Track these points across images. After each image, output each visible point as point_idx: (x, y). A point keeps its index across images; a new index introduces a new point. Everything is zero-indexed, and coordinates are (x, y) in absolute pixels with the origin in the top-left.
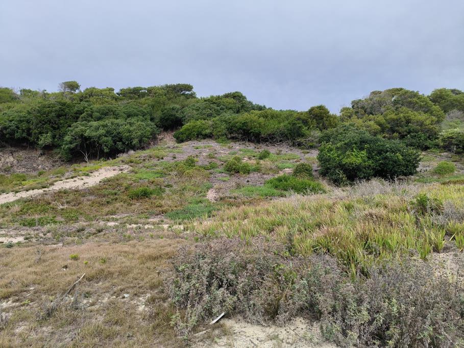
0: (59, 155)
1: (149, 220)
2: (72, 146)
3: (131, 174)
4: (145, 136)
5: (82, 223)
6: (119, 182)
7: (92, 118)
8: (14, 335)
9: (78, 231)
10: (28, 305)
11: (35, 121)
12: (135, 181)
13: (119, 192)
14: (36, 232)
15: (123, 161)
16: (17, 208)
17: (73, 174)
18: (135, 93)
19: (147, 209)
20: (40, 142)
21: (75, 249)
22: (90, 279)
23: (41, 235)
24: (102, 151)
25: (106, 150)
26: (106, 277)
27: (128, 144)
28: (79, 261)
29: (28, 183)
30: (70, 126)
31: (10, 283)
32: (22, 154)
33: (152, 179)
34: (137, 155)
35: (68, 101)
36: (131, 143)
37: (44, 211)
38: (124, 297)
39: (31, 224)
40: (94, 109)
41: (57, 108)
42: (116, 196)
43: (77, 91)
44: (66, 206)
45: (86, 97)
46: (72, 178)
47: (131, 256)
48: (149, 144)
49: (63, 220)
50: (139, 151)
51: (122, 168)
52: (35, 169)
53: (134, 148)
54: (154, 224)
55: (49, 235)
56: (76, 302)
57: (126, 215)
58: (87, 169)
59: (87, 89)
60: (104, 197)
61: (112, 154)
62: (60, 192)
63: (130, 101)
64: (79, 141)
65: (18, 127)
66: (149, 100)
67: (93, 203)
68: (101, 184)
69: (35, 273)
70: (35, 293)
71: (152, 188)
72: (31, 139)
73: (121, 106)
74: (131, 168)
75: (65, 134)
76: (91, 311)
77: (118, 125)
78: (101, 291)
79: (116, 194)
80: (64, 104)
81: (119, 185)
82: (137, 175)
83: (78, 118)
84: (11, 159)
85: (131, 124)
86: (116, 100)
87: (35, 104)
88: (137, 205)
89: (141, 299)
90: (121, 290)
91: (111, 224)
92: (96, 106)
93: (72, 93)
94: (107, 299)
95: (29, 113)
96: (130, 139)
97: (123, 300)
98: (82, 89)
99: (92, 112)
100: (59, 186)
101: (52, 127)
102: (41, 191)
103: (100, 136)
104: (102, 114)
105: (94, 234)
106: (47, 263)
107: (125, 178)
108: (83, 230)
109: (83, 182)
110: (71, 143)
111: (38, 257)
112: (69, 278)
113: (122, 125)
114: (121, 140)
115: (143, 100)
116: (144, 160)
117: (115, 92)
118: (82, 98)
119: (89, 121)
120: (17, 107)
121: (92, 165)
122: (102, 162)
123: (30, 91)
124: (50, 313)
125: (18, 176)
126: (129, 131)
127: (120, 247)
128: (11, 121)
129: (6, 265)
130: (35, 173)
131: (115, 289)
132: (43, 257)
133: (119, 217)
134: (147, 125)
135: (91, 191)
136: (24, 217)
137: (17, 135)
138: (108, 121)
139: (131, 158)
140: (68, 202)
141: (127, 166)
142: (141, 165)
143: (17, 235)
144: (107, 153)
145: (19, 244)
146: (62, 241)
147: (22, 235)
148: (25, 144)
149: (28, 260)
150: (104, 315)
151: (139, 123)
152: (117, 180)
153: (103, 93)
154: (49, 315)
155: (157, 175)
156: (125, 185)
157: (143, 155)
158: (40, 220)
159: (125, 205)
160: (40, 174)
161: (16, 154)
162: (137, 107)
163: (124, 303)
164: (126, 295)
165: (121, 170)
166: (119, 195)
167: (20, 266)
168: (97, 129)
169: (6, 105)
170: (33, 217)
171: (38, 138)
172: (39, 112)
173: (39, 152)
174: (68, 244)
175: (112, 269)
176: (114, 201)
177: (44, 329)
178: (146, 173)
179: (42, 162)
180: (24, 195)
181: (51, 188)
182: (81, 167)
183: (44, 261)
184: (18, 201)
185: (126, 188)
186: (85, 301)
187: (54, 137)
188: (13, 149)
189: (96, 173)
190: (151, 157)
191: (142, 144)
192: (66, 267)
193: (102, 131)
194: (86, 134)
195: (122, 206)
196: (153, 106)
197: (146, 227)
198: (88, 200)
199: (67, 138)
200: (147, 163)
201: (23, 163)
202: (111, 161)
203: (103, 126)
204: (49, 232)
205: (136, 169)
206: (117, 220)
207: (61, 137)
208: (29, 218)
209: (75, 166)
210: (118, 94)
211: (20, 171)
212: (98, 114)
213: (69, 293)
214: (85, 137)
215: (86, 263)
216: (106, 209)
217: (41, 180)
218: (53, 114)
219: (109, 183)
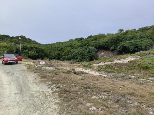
0: (116, 52)
1: (149, 78)
2: (120, 49)
3: (141, 60)
4: (147, 45)
5: (123, 75)
6: (136, 62)
7: (127, 40)
10: (111, 96)
11: (110, 42)
12: (142, 62)
13: (136, 66)
14: (110, 75)
15: (137, 55)
16: (104, 67)
17: (120, 58)
18: (145, 29)
19: (148, 74)
20: (111, 48)
21: (123, 83)
24: (129, 51)
25: (131, 51)
26: (135, 96)
27: (140, 48)
29: (107, 60)
30: (119, 43)
32: (106, 52)
33: (150, 62)
34: (143, 53)
35: (120, 35)
36: (141, 48)
37: (111, 69)
39: (108, 72)
40: (128, 37)
41: (116, 38)
43: (123, 32)
44: (117, 68)
45: (125, 33)
46: (119, 59)
47: (144, 91)
48: (149, 48)
49: (117, 72)
50: (144, 51)
51: (137, 57)
53: (142, 50)
54: (151, 80)
55: (114, 76)
57: (138, 74)
58: (124, 57)
59: (126, 31)
60: (130, 67)
61: (133, 52)
62: (116, 64)
63: (142, 32)
64: (122, 48)
65: (105, 44)
66: (151, 31)
67: (126, 68)
68: (129, 62)
71: (150, 66)
73: (138, 35)
74: (141, 57)
75: (118, 46)
76: (131, 106)
77: (136, 42)
79: (134, 66)
80: (118, 36)
81: (135, 63)
82: (143, 60)
83: (122, 40)
84: (103, 53)
85: (142, 41)
86: (136, 33)
87: (110, 37)
88: (143, 72)
89: (151, 109)
90: (142, 103)
91: (133, 77)
93: (121, 33)
94: (136, 103)
95: (109, 40)
96: (141, 47)
97: (143, 106)
100: (115, 62)
101: (115, 44)
102: (110, 63)
103: (129, 46)
104: (131, 38)
105: (128, 79)
107: (138, 61)
108: (124, 77)
109: (123, 61)
110: (119, 48)
111: (112, 82)
113: (138, 42)
114: (137, 47)
115: (148, 31)
116: (147, 55)
117: (136, 30)
118: (124, 34)
119: (126, 41)
120: (106, 39)
121: (126, 56)
122: (129, 55)
123: (109, 34)
125: (105, 58)
126: (141, 44)
127: (139, 86)
130: (109, 57)
131: (139, 101)
133: (136, 75)
134: (149, 41)
135: (125, 64)
136: (106, 70)
137: (105, 47)
138: (133, 41)
139: (141, 54)
141: (139, 57)
142: (145, 56)
145: (106, 77)
146: (118, 79)
147: (106, 75)
148: (107, 49)
149: (110, 82)
150: (136, 109)
151: (146, 40)
152: (135, 61)
153: (132, 31)
154: (117, 101)
155: (152, 61)
156: (138, 63)
157: (147, 53)
158: (111, 71)
161: (104, 52)
162: (145, 34)
163: (143, 107)
164: (144, 105)
165: (137, 58)
168: (129, 43)
169: (103, 39)
170: (108, 70)
171: (110, 47)
172: (111, 40)
173: (110, 51)
174: (120, 80)
175: (137, 93)
176: (134, 69)
178: (147, 59)
179: (111, 54)
180: (106, 63)
181: (113, 62)
182: (122, 56)
183: (114, 84)
184: (105, 65)
185: (139, 65)
186: (128, 102)
187: (115, 47)
188: (104, 51)
189: (127, 59)
190: (150, 53)
191: (146, 48)
194: (125, 46)
195: (137, 71)
196: (152, 33)
197: (148, 81)
198: (124, 67)
199: (118, 47)
200: (148, 56)
201: (106, 54)
202: (133, 54)
203: (131, 42)
205: (143, 58)
207: (117, 47)
209: (120, 56)
210: (137, 30)
211: (105, 56)
212: (129, 39)
214: (124, 46)
215: (128, 89)
216: (131, 71)
217: (110, 59)
218: (115, 40)
219: (132, 62)
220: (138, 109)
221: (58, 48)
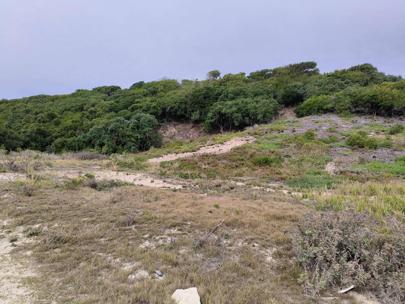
0: (204, 128)
1: (270, 185)
2: (213, 121)
3: (255, 144)
4: (268, 112)
5: (218, 181)
6: (246, 150)
7: (227, 98)
8: (179, 254)
9: (217, 186)
10: (187, 234)
11: (189, 102)
12: (258, 150)
13: (245, 159)
14: (189, 183)
15: (249, 133)
16: (177, 165)
17: (213, 142)
18: (262, 75)
19: (268, 175)
20: (192, 118)
21: (216, 200)
22: (228, 225)
23: (192, 185)
24: (233, 125)
25: (237, 124)
26: (239, 227)
27: (254, 119)
28: (220, 209)
29: (184, 147)
30: (212, 105)
31: (176, 217)
32: (181, 126)
33: (272, 150)
34: (260, 128)
35: (211, 86)
36: (256, 117)
37: (193, 168)
38: (254, 246)
39: (186, 177)
40: (229, 91)
41: (204, 92)
42: (243, 162)
43: (218, 78)
44: (207, 166)
45: (224, 82)
46: (212, 145)
47: (258, 212)
48: (271, 119)
49: (205, 176)
50: (262, 125)
51: (248, 139)
52: (188, 138)
53: (258, 122)
54: (274, 188)
55: (197, 186)
56: (219, 240)
57: (250, 178)
58: (222, 138)
59: (225, 76)
60: (234, 162)
61: (241, 127)
62: (203, 155)
63: (257, 82)
64: (217, 117)
65: (179, 107)
66: (274, 80)
67: (226, 166)
68: (232, 151)
69: (191, 212)
70: (191, 227)
71: (272, 157)
72: (187, 115)
73: (250, 87)
74: (255, 139)
75: (208, 111)
76: (230, 251)
77: (247, 103)
78: (236, 236)
79: (242, 160)
80: (209, 89)
81: (245, 152)
82: (260, 145)
83: (217, 99)
84: (174, 130)
85: (257, 102)
86: (246, 82)
87: (190, 90)
88: (259, 171)
89: (268, 250)
90: (252, 239)
91: (240, 184)
92: (231, 89)
93: (214, 80)
94: (241, 243)
95: (186, 97)
96: (256, 115)
97: (254, 248)
98: (222, 76)
99: (228, 94)
100: (203, 151)
101: (200, 106)
102: (191, 154)
103: (233, 112)
104: (235, 95)
105: (228, 190)
106: (198, 207)
107: (250, 147)
108: (220, 186)
109: (219, 148)
110: (212, 118)
111: (192, 201)
112: (214, 221)
113: (250, 103)
114: (248, 115)
115: (268, 81)
116: (266, 133)
117: (246, 76)
118: (222, 83)
119: (225, 101)
120: (179, 92)
121: (226, 135)
122: (233, 134)
123: (187, 81)
124: (202, 244)
125: (178, 142)
126: (255, 108)
127: (249, 203)
128: (175, 103)
129: (173, 204)
130: (188, 141)
131: (247, 237)
132: (196, 202)
133: (245, 179)
134: (271, 103)
135: (225, 156)
136: (181, 171)
137: (179, 113)
138: (239, 101)
139: (256, 131)
140: (209, 164)
141: (252, 137)
142: (263, 137)
143: (177, 184)
144: (237, 126)
145: (180, 189)
146: (207, 192)
147: (181, 184)
148: (183, 120)
149: (186, 202)
150: (239, 256)
151: (264, 100)
152: (244, 148)
153: (237, 77)
154: (201, 245)
155: (277, 146)
156: (250, 153)
157: (266, 128)
158: (191, 174)
159: (250, 170)
160: (191, 141)
161: (177, 127)
162: (263, 87)
163: (255, 250)
164: (256, 245)
165: (248, 140)
166: (245, 161)
167: (182, 206)
168: (231, 107)
169: (173, 92)
170: (187, 172)
171: (191, 115)
172: (193, 95)
173: (191, 125)
174: (211, 195)
175: (243, 220)
176: (241, 166)
177: (197, 255)
178: (268, 144)
179: (192, 133)
180: (181, 156)
181: (198, 152)
182: (218, 137)
183: (196, 205)
184: (178, 160)
185: (251, 156)
186: (225, 242)
187: (201, 114)
188: (176, 123)
189: (228, 142)
190: (272, 130)
191: (266, 118)
192: (211, 212)
193: (234, 109)
194: (223, 112)
195: (248, 170)
196: (277, 85)
197: (268, 190)
198: (222, 163)
199: (210, 115)
200: (269, 136)
201: (181, 133)
202: (240, 133)
203: (236, 104)
204: (197, 184)
205: (259, 140)
206: (243, 181)
207: (206, 113)
208: (184, 172)
209: (214, 136)
210: (248, 77)
211: (179, 138)
212: (232, 95)
213: (213, 232)
214: (222, 114)
215: (225, 212)
216: (235, 172)
217: (191, 145)
218: (201, 96)
219: (238, 151)
220: (243, 256)
221: (37, 113)
